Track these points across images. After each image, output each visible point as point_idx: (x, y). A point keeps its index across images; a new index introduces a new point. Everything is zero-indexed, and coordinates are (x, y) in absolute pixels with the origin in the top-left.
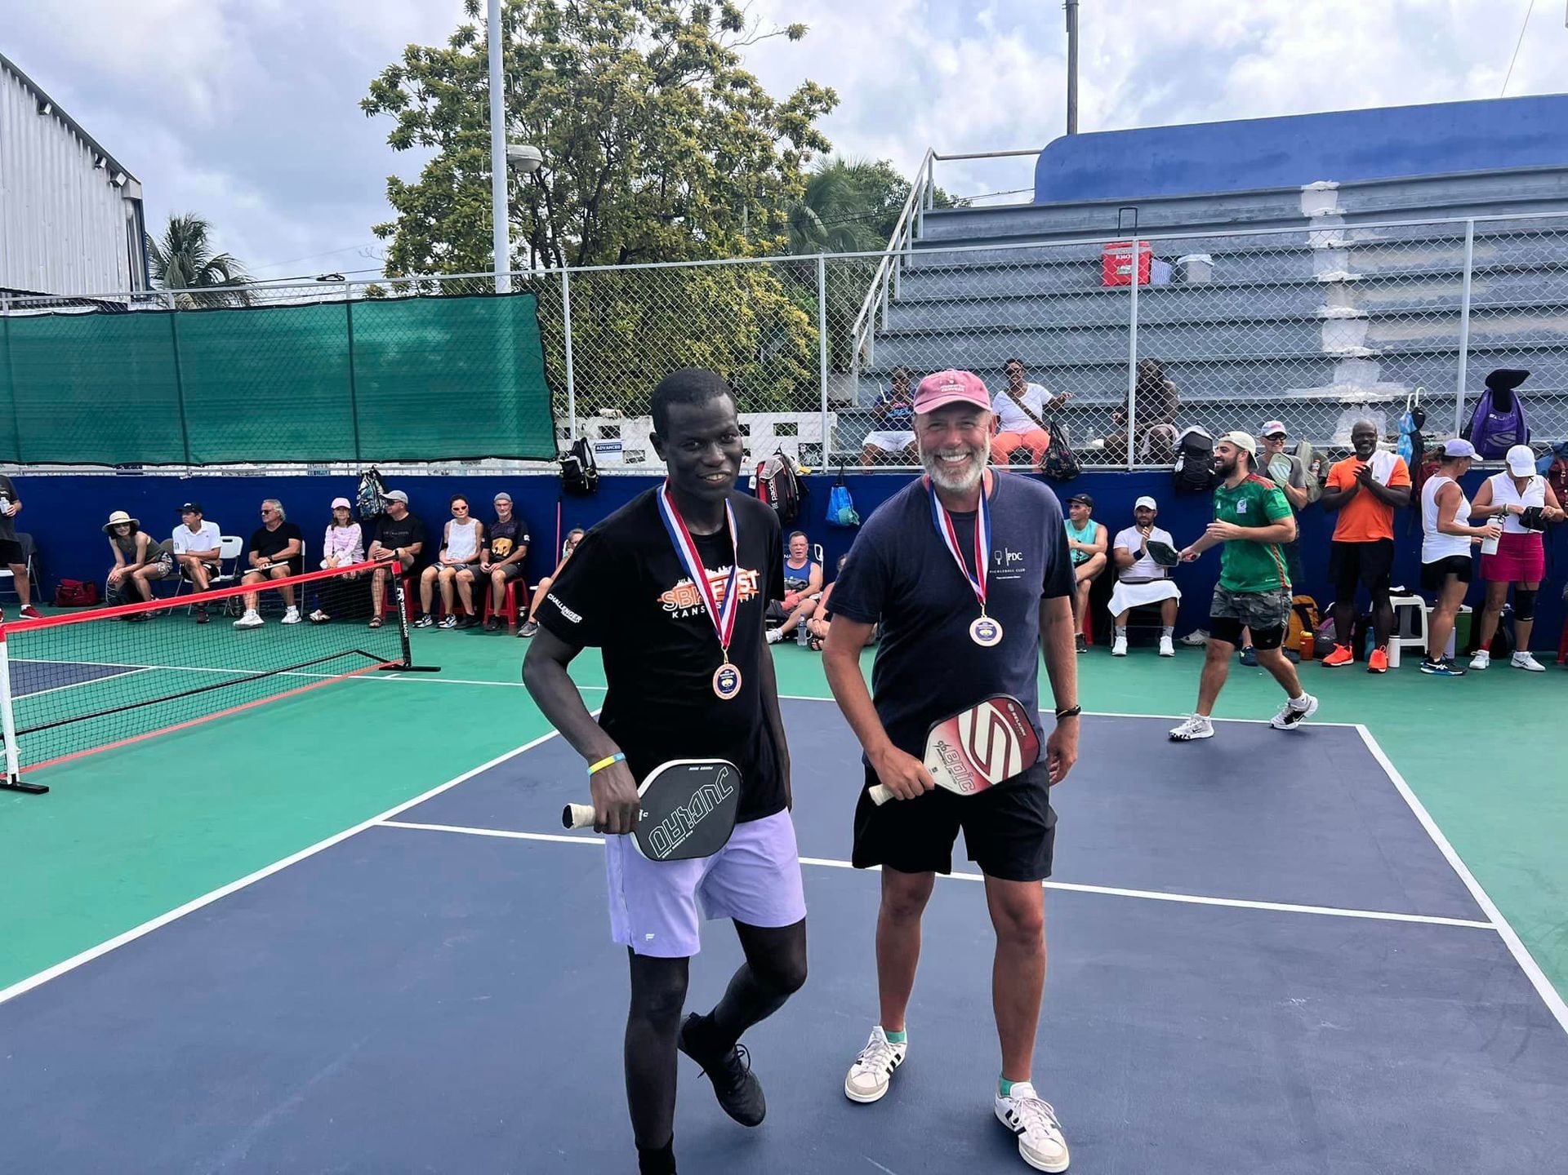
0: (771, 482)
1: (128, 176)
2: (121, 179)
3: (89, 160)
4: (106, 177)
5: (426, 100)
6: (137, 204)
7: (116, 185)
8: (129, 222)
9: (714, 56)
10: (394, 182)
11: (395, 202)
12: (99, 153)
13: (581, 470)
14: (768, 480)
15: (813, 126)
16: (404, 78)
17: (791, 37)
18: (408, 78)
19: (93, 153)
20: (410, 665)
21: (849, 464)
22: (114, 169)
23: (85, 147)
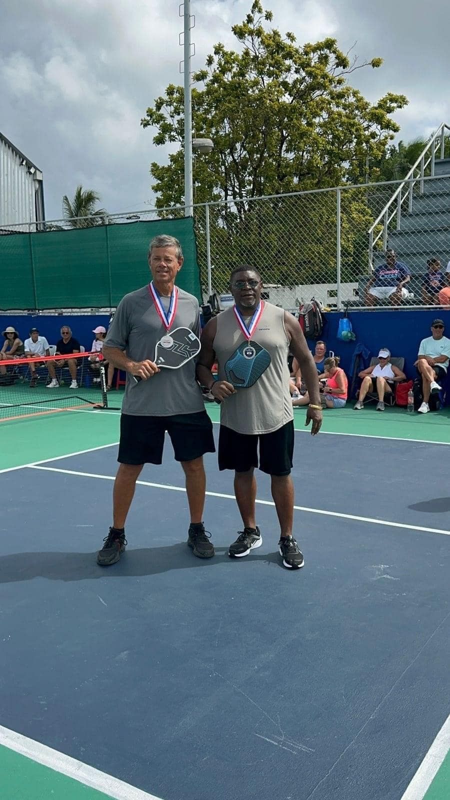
0: (306, 316)
1: (36, 168)
2: (32, 170)
3: (18, 161)
4: (26, 170)
5: (174, 117)
6: (40, 182)
7: (30, 173)
8: (36, 192)
9: (326, 80)
10: (154, 165)
11: (154, 175)
12: (22, 158)
13: (212, 311)
14: (305, 315)
15: (389, 116)
16: (164, 105)
17: (373, 66)
18: (167, 105)
19: (20, 158)
20: (107, 406)
21: (352, 306)
22: (29, 165)
23: (16, 155)
